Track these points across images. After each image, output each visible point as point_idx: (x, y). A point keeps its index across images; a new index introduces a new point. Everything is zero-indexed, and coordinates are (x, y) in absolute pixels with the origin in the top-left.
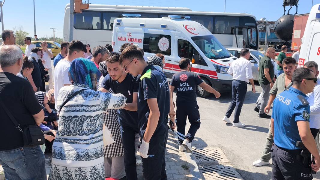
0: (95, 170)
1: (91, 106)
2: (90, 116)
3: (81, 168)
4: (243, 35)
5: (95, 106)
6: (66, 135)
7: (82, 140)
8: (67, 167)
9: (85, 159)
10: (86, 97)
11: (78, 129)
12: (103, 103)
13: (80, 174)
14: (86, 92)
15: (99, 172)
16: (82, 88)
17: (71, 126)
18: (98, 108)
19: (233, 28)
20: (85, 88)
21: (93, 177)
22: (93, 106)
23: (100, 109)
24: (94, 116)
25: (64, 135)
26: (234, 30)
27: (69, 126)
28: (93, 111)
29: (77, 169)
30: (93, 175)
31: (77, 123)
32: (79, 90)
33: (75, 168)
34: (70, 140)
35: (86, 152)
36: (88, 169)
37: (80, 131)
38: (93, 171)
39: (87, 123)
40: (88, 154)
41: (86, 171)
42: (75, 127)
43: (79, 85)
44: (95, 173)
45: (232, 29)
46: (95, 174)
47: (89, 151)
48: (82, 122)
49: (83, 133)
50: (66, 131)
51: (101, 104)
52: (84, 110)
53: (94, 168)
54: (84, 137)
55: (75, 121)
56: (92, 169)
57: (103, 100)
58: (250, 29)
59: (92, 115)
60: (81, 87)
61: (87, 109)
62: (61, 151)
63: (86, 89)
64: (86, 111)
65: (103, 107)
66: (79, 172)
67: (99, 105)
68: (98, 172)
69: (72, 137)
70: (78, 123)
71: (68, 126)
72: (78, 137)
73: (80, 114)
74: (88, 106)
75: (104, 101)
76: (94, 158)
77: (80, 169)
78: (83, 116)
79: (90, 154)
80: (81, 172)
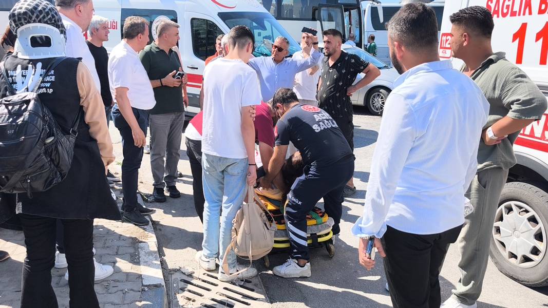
4: (334, 22)
19: (317, 9)
26: (317, 12)
45: (314, 10)
58: (347, 13)
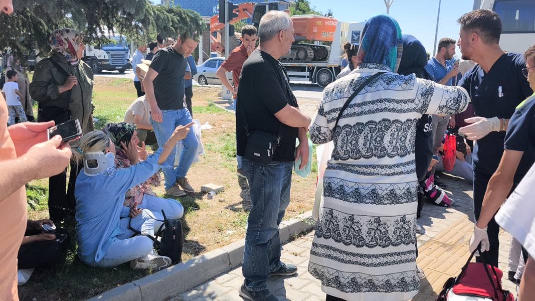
0: (404, 223)
1: (398, 102)
2: (397, 121)
3: (381, 218)
5: (405, 102)
6: (352, 158)
7: (382, 167)
8: (353, 215)
9: (389, 202)
10: (388, 84)
11: (374, 145)
12: (420, 96)
13: (377, 229)
14: (386, 77)
15: (410, 228)
16: (376, 71)
17: (361, 141)
18: (411, 106)
20: (383, 69)
21: (398, 234)
22: (401, 101)
23: (414, 110)
24: (403, 122)
25: (348, 159)
27: (357, 142)
28: (401, 111)
29: (373, 220)
30: (398, 231)
31: (372, 135)
32: (372, 74)
33: (369, 218)
34: (360, 166)
35: (391, 188)
36: (393, 219)
37: (378, 150)
38: (400, 223)
39: (392, 134)
40: (395, 193)
41: (388, 224)
42: (368, 143)
43: (372, 66)
44: (402, 227)
46: (403, 230)
47: (396, 187)
48: (381, 133)
49: (383, 153)
50: (350, 151)
51: (417, 100)
52: (385, 109)
53: (403, 219)
54: (386, 161)
55: (369, 132)
56: (399, 219)
57: (420, 92)
59: (400, 119)
60: (375, 68)
61: (391, 105)
62: (342, 185)
63: (385, 71)
64: (390, 110)
65: (420, 106)
66: (376, 225)
67: (412, 101)
68: (408, 227)
69: (362, 161)
70: (374, 134)
71: (354, 142)
72: (374, 160)
73: (377, 117)
74: (394, 100)
75: (422, 94)
76: (405, 200)
77: (378, 220)
78: (384, 120)
79: (398, 192)
80: (380, 225)
